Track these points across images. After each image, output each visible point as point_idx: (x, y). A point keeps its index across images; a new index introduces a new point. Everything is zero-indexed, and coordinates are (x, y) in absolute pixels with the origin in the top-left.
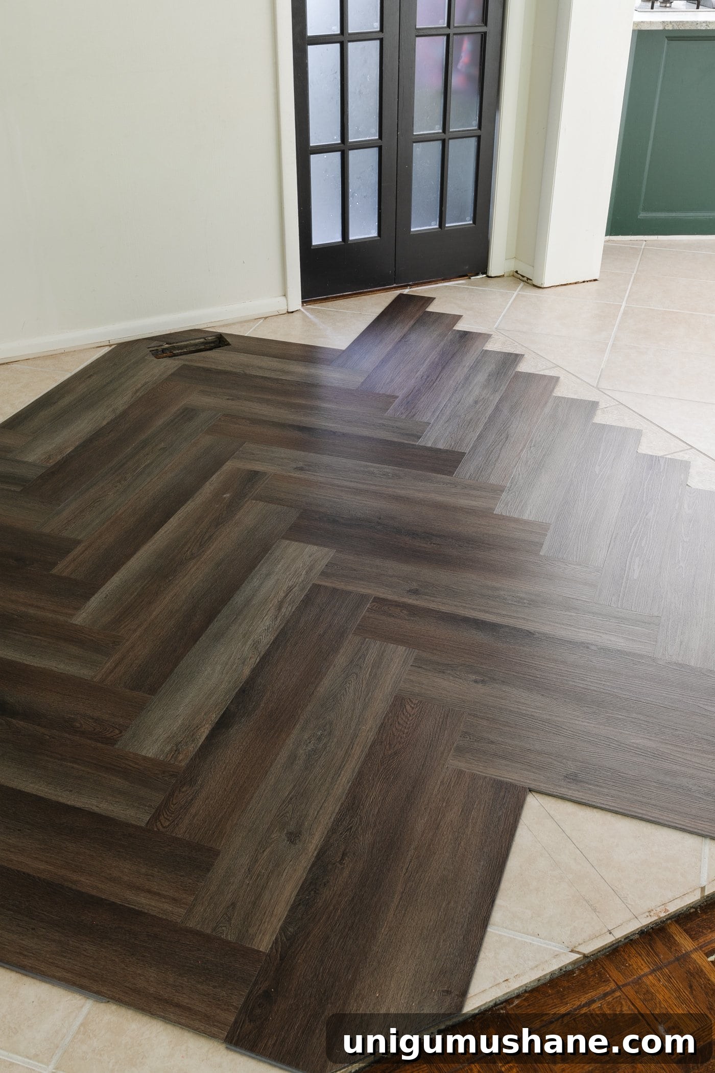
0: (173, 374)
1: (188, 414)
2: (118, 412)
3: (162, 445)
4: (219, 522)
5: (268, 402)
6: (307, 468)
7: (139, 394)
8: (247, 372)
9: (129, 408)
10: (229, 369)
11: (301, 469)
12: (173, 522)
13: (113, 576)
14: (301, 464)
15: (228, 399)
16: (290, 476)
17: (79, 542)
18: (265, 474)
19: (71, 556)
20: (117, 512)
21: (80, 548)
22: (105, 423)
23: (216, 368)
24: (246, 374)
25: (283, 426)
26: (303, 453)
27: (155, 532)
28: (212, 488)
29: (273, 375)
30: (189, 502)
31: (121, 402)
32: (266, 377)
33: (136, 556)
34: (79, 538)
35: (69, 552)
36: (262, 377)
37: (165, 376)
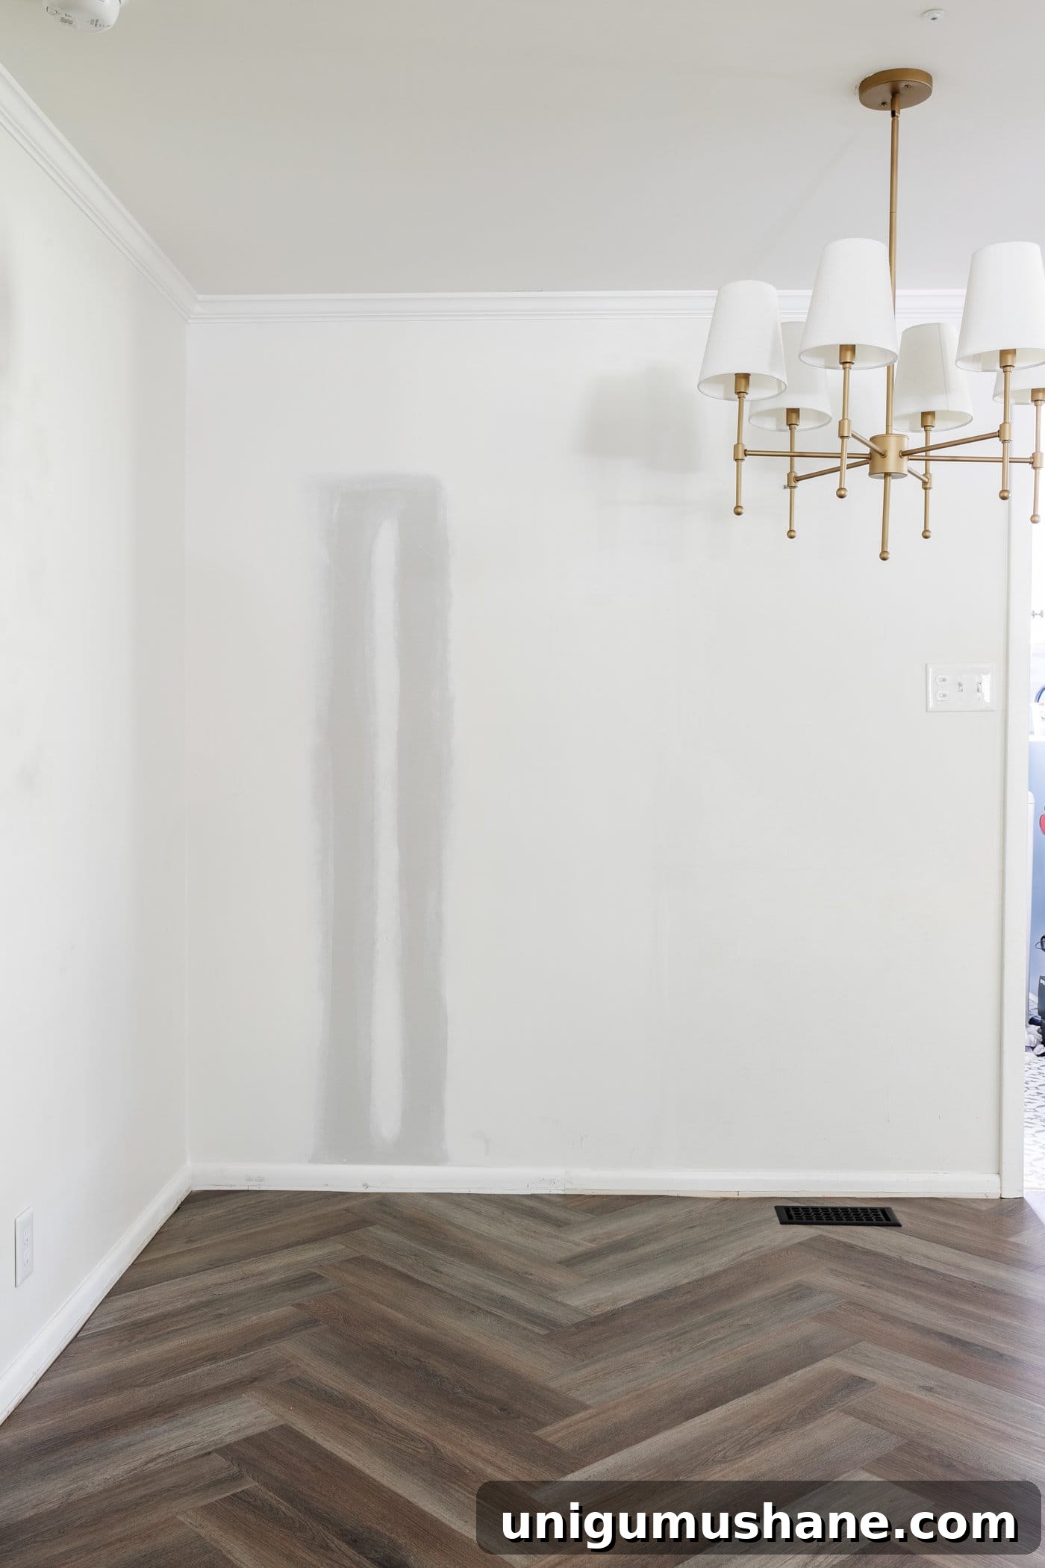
0: (800, 1244)
1: (800, 1292)
2: (707, 1273)
3: (748, 1321)
4: (778, 1429)
5: (917, 1298)
6: (939, 1389)
7: (745, 1258)
8: (905, 1258)
9: (724, 1271)
10: (881, 1250)
11: (930, 1389)
12: (719, 1412)
13: (609, 1455)
14: (932, 1383)
15: (863, 1285)
16: (908, 1395)
17: (586, 1408)
18: (874, 1383)
19: (567, 1421)
20: (650, 1385)
21: (583, 1414)
22: (685, 1281)
23: (863, 1246)
24: (901, 1261)
25: (928, 1332)
26: (941, 1370)
27: (688, 1418)
28: (790, 1385)
29: (941, 1269)
30: (749, 1395)
31: (715, 1262)
32: (929, 1269)
33: (649, 1441)
34: (588, 1403)
35: (568, 1416)
36: (924, 1269)
37: (789, 1244)
